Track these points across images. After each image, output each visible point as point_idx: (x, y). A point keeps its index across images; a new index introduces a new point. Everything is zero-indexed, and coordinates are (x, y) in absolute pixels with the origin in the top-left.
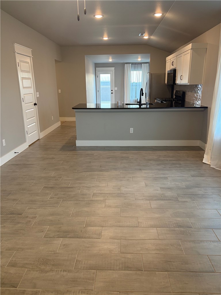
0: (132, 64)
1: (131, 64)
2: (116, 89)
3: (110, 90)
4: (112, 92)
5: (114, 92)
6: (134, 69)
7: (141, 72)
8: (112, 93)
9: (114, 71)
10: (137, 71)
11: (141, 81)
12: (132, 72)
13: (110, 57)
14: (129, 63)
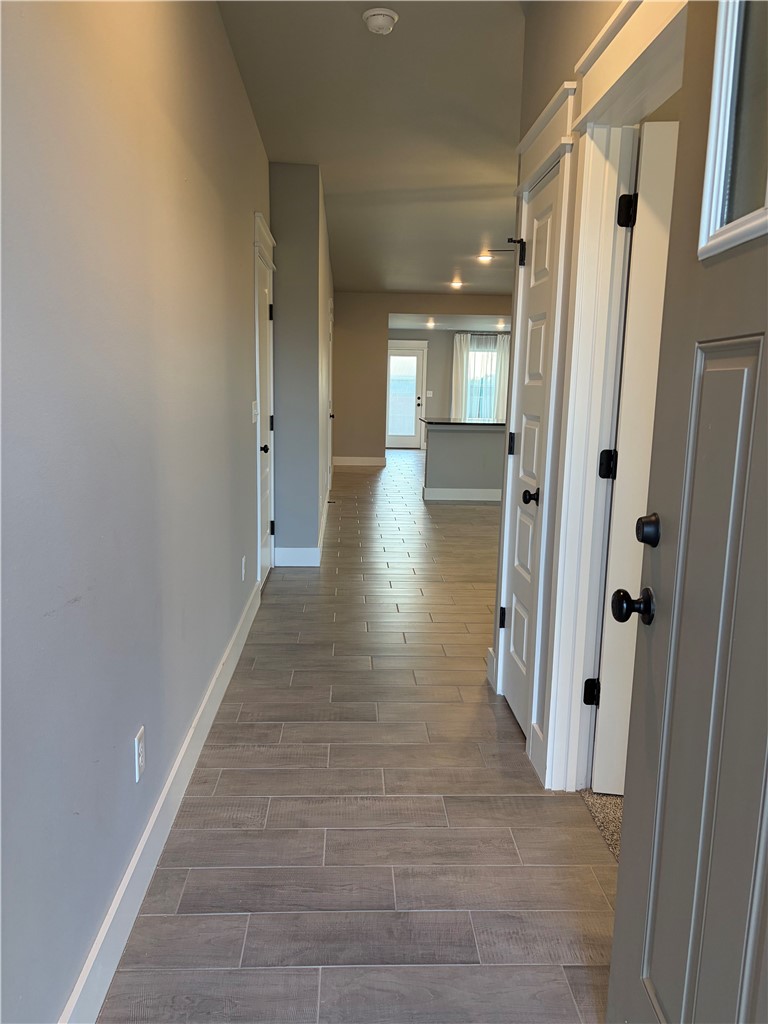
0: (474, 333)
1: (469, 335)
2: (430, 394)
3: (414, 398)
4: (419, 401)
5: (423, 401)
6: (478, 347)
7: (495, 354)
8: (419, 405)
9: (426, 351)
10: (486, 353)
11: (494, 373)
12: (471, 354)
13: (431, 319)
14: (466, 332)
